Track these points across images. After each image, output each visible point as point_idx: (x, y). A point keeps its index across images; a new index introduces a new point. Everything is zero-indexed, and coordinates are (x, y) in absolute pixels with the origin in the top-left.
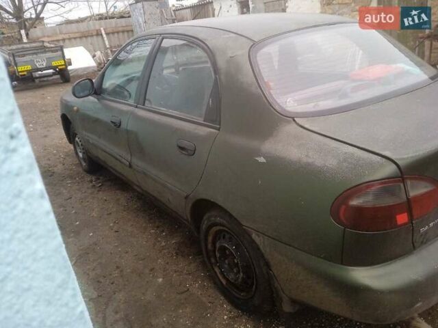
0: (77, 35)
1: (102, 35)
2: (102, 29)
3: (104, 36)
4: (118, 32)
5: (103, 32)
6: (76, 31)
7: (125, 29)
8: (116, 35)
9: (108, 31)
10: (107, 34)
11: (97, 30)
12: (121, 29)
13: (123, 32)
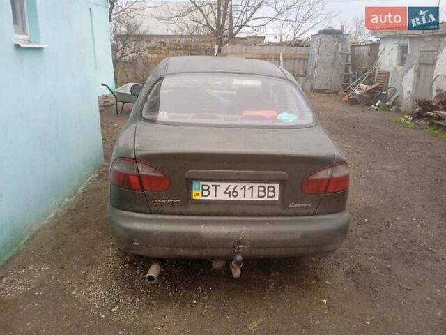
0: (259, 56)
1: (279, 59)
2: (281, 54)
3: (281, 60)
4: (295, 59)
5: (281, 57)
6: (259, 52)
7: (302, 57)
8: (292, 61)
9: (286, 57)
10: (284, 59)
11: (277, 55)
12: (299, 57)
13: (300, 59)
